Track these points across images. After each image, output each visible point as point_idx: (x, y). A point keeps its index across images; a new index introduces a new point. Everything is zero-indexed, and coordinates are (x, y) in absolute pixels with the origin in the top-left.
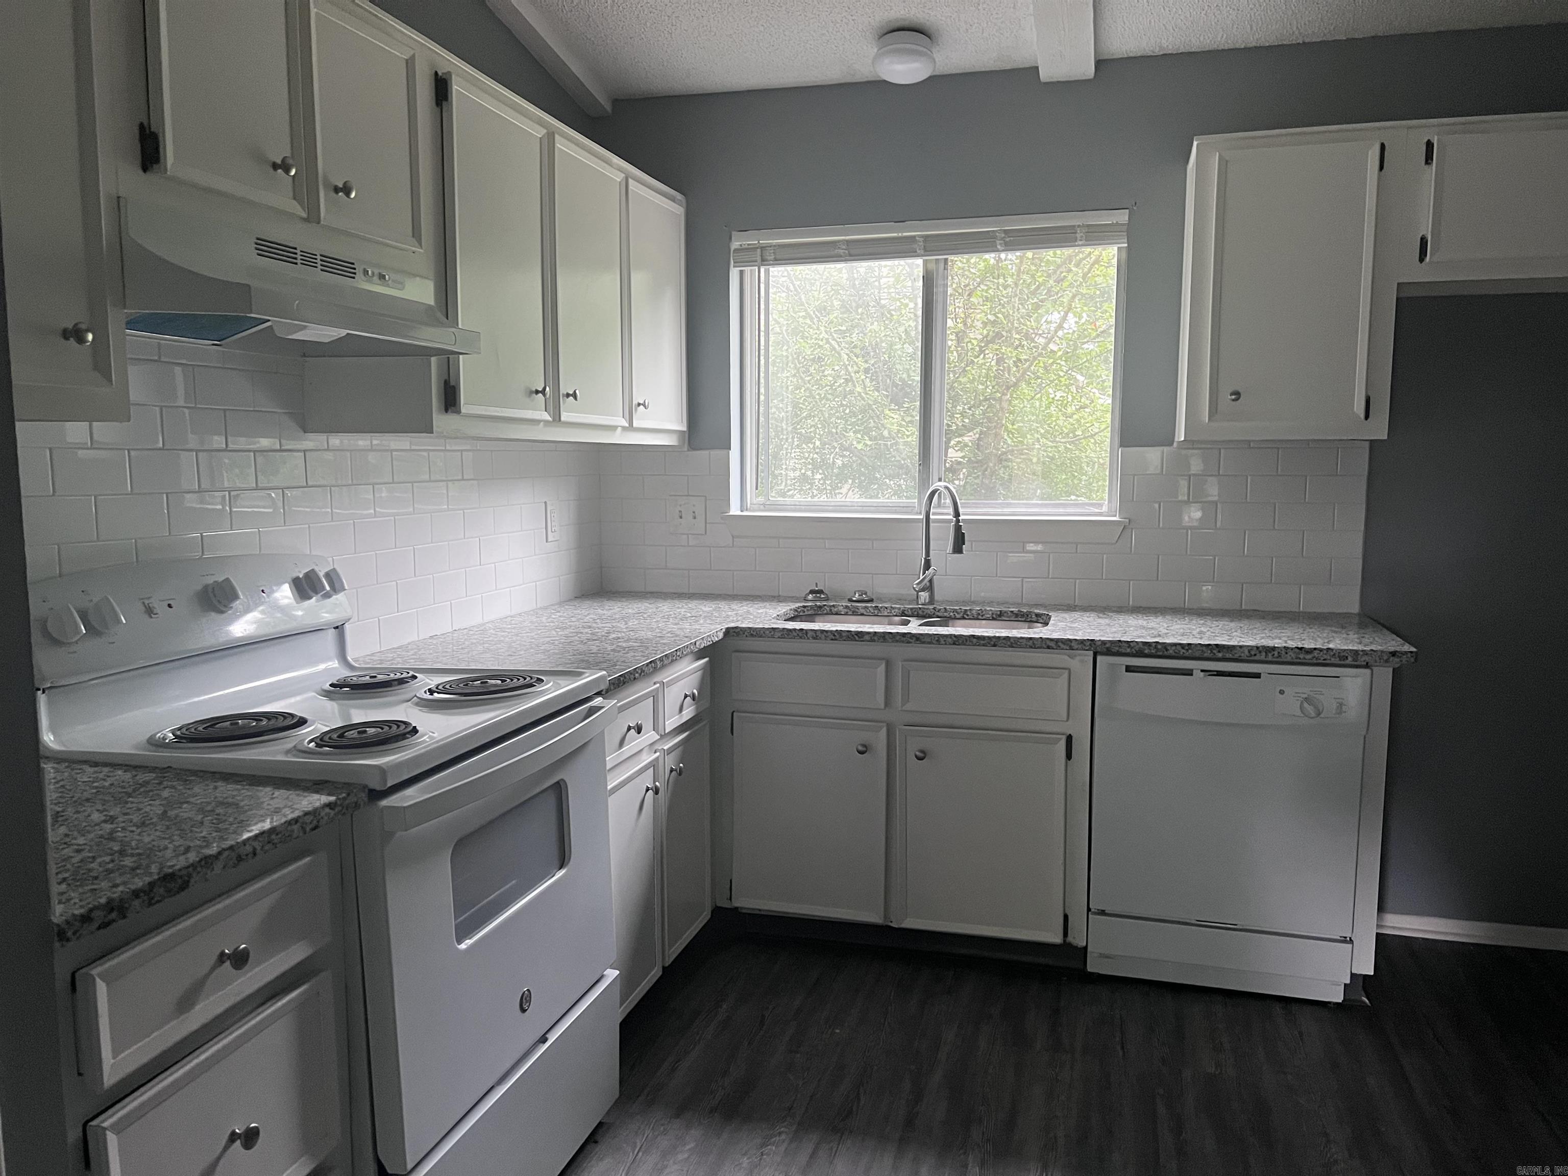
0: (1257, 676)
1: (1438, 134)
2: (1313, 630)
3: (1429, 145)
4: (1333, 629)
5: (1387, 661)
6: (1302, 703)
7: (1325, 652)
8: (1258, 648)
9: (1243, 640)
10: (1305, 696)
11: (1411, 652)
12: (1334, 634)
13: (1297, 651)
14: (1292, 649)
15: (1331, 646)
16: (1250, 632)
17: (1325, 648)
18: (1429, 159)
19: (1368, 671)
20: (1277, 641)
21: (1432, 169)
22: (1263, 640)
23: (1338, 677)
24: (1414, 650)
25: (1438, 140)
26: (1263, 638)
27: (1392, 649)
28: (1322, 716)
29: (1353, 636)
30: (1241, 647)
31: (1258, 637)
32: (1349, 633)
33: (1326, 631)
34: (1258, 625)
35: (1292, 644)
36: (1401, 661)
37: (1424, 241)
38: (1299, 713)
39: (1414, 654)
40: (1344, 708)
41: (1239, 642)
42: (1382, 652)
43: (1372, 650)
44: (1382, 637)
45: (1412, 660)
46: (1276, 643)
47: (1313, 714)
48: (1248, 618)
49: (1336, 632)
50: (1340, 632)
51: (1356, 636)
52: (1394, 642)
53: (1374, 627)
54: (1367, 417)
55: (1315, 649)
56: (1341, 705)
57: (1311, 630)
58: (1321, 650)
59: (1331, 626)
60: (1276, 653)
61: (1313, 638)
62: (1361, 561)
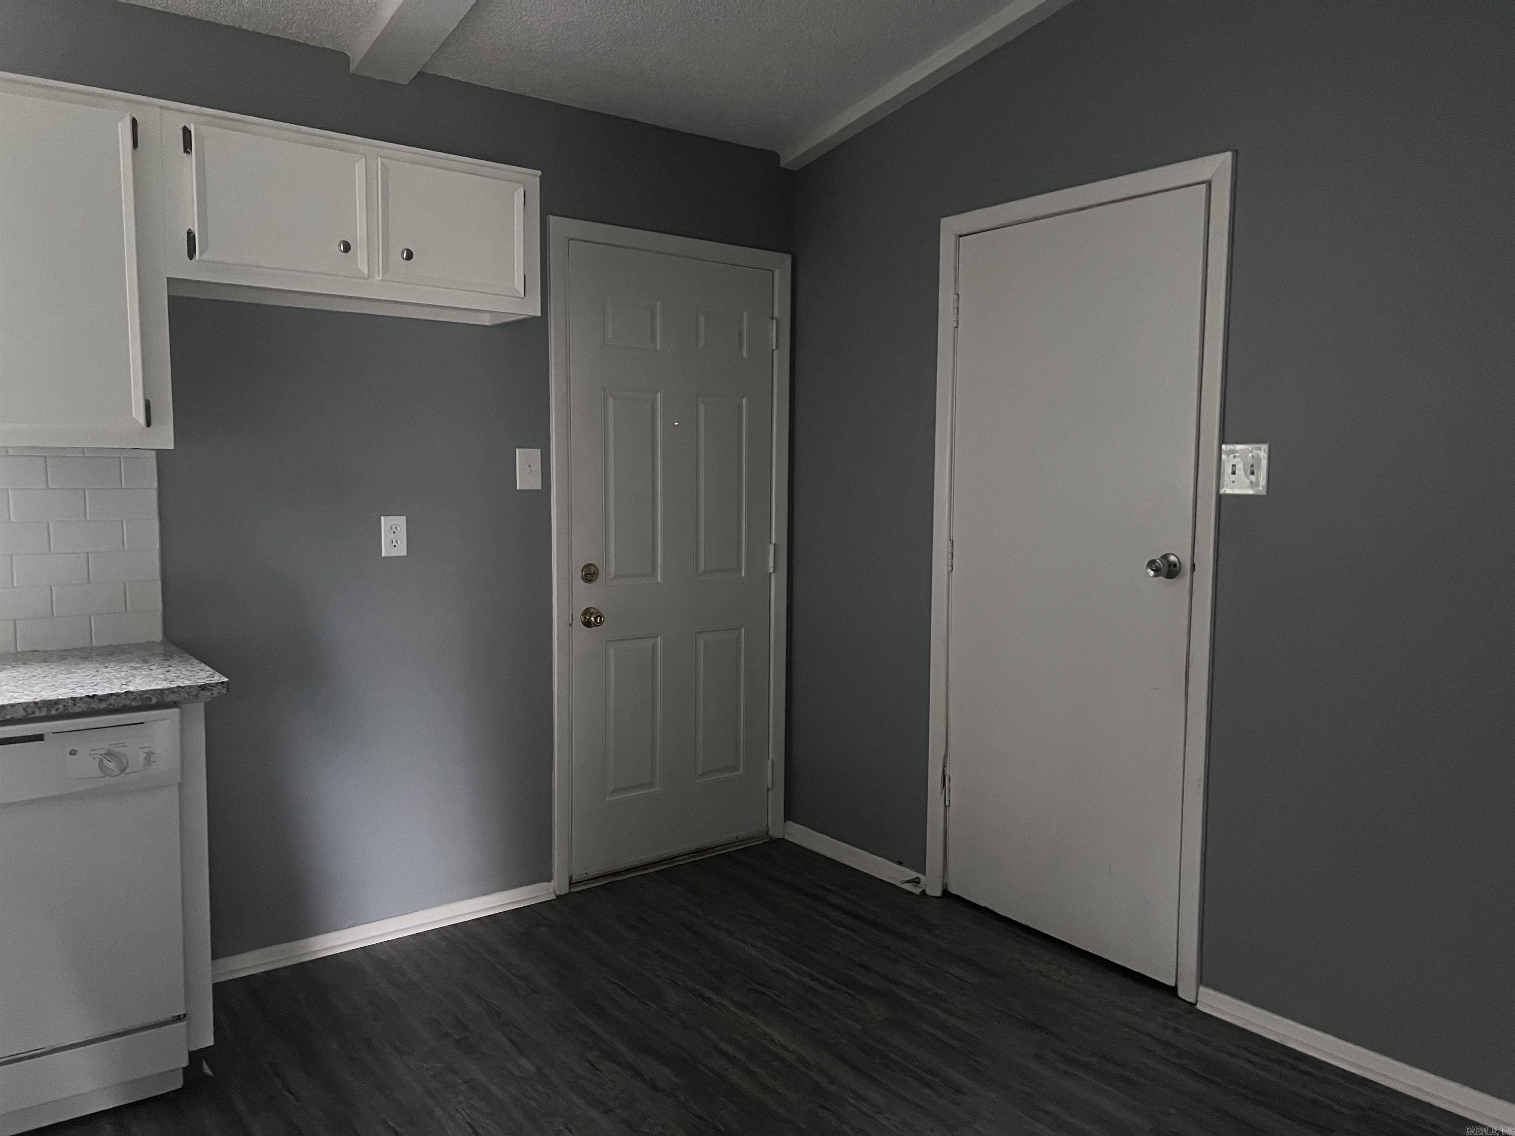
0: (40, 738)
1: (195, 123)
2: (109, 669)
3: (186, 132)
4: (133, 664)
5: (196, 696)
6: (101, 761)
7: (123, 696)
8: (36, 703)
9: (16, 695)
10: (104, 751)
11: (223, 683)
12: (134, 672)
13: (87, 699)
14: (81, 698)
15: (131, 688)
16: (26, 682)
17: (123, 691)
18: (187, 147)
19: (176, 710)
20: (62, 691)
21: (191, 159)
22: (43, 693)
23: (143, 723)
24: (226, 680)
25: (195, 129)
26: (43, 689)
27: (201, 682)
28: (127, 771)
29: (157, 671)
30: (12, 706)
31: (36, 689)
32: (152, 667)
33: (125, 669)
34: (39, 671)
35: (81, 693)
36: (212, 694)
37: (191, 236)
38: (99, 774)
39: (225, 684)
40: (153, 758)
41: (10, 700)
42: (190, 687)
43: (179, 687)
44: (189, 668)
45: (224, 691)
46: (59, 694)
47: (117, 772)
48: (24, 663)
49: (135, 669)
50: (141, 668)
51: (160, 670)
52: (203, 673)
53: (180, 657)
54: (148, 424)
55: (111, 694)
56: (149, 755)
57: (105, 670)
58: (118, 695)
59: (131, 661)
60: (61, 707)
61: (109, 680)
62: (159, 583)
